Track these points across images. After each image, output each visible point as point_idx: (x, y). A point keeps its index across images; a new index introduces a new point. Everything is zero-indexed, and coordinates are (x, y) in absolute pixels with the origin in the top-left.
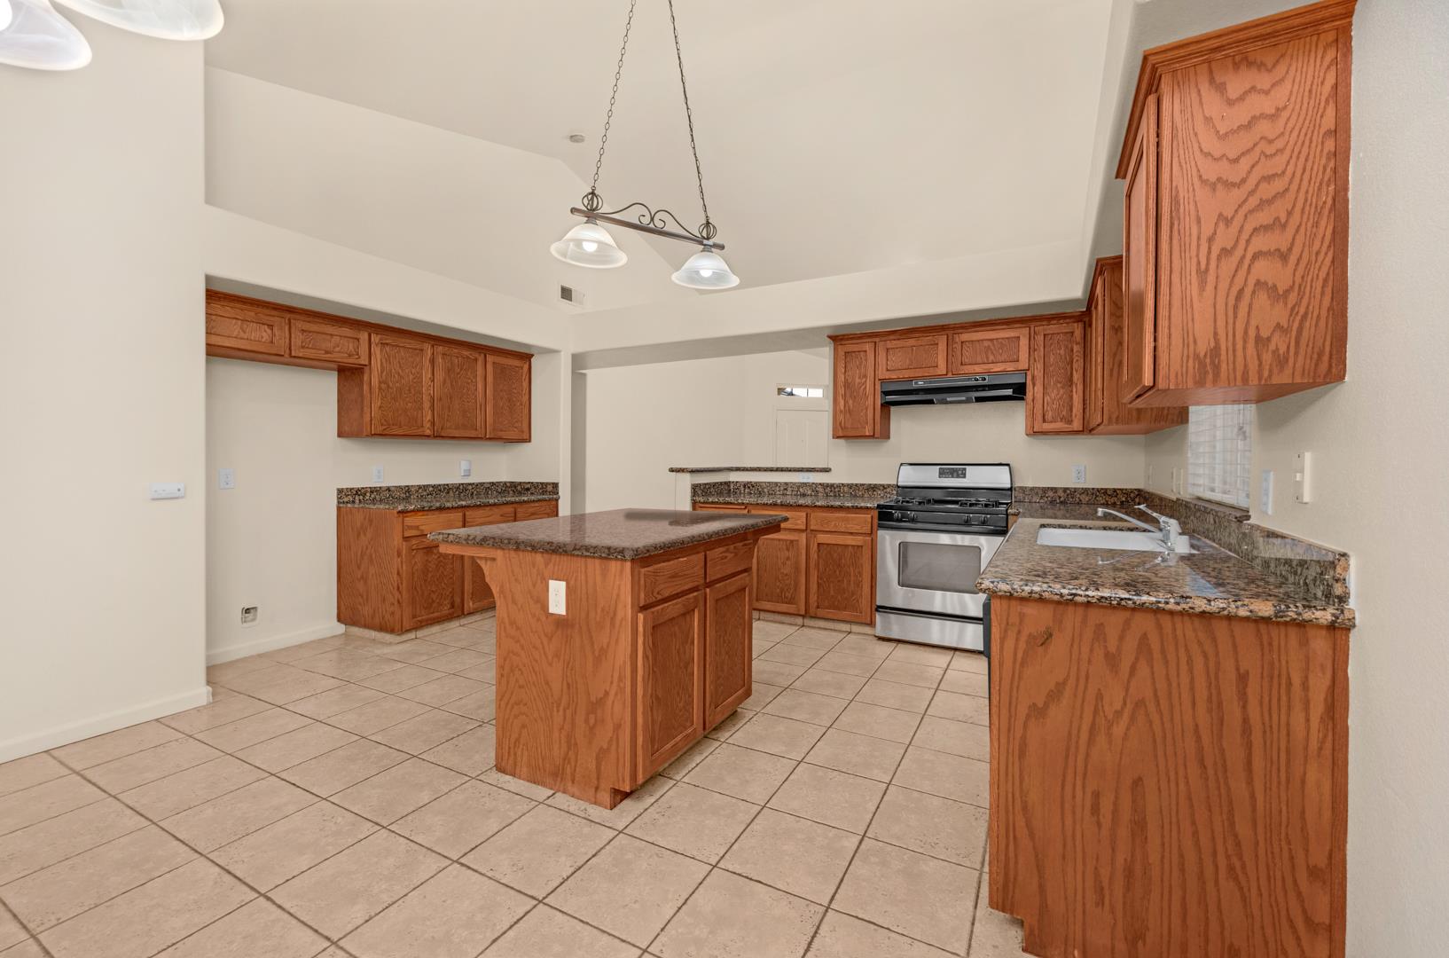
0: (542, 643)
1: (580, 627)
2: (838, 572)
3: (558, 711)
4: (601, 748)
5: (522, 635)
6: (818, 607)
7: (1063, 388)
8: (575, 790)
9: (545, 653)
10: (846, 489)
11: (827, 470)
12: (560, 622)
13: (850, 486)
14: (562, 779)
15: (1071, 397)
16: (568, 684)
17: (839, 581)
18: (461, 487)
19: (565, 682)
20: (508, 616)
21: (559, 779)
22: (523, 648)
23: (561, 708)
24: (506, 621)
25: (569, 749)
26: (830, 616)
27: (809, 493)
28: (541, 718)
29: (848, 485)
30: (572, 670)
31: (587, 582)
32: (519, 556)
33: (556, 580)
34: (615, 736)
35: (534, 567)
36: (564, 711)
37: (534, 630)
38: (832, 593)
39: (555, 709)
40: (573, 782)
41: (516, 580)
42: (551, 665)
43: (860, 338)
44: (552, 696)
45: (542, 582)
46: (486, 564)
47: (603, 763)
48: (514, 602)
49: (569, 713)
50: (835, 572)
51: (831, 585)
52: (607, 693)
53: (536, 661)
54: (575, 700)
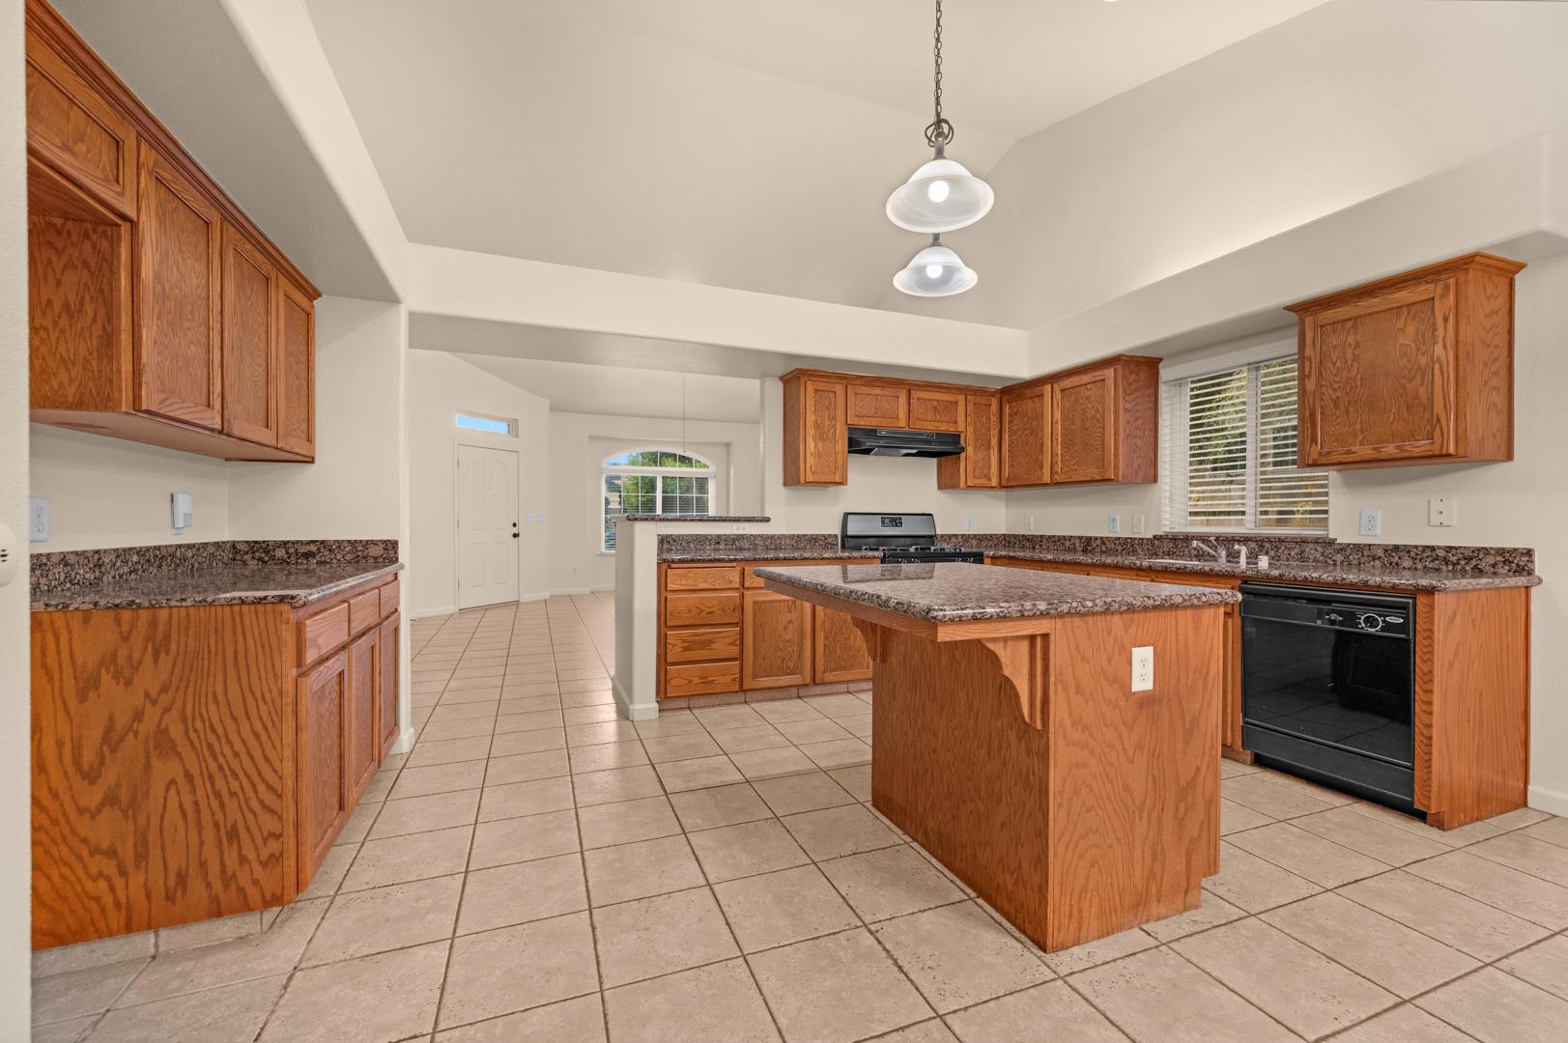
0: (1120, 737)
1: (1170, 699)
2: (844, 630)
3: (1141, 819)
4: (1193, 838)
5: (1091, 736)
6: (824, 672)
7: (985, 450)
8: (1162, 910)
9: (1124, 749)
10: (787, 541)
11: (767, 520)
12: (1146, 700)
13: (792, 537)
14: (1145, 906)
15: (989, 458)
16: (1154, 778)
17: (846, 639)
18: (178, 553)
19: (1150, 778)
20: (1070, 715)
21: (1141, 908)
22: (1092, 753)
23: (1145, 815)
24: (1068, 722)
25: (1154, 860)
26: (836, 679)
27: (747, 546)
28: (1118, 840)
29: (790, 536)
30: (1159, 756)
31: (1177, 640)
32: (1086, 623)
33: (1139, 646)
34: (1206, 818)
35: (1109, 634)
36: (1149, 815)
37: (1109, 722)
38: (838, 653)
39: (1137, 819)
40: (1159, 901)
41: (1083, 659)
42: (1131, 762)
43: (829, 377)
44: (1133, 803)
45: (1120, 654)
46: (1005, 648)
47: (1194, 856)
48: (1079, 691)
49: (1154, 815)
50: (841, 629)
51: (838, 645)
52: (1198, 769)
53: (1112, 765)
54: (1162, 794)
